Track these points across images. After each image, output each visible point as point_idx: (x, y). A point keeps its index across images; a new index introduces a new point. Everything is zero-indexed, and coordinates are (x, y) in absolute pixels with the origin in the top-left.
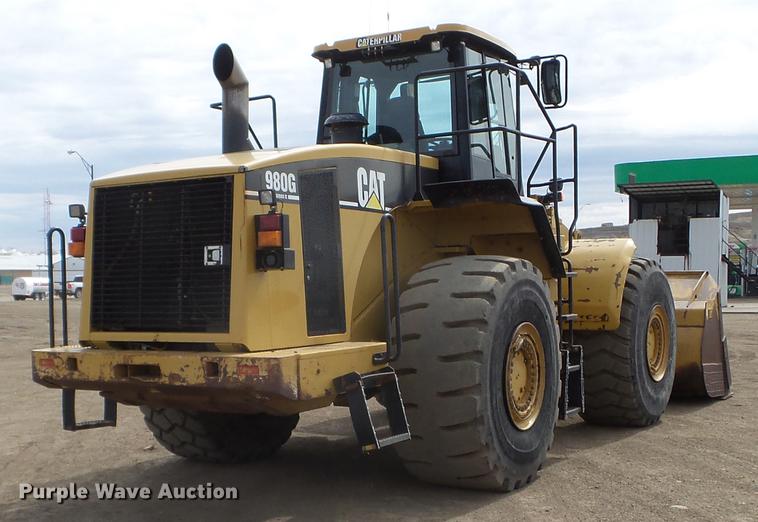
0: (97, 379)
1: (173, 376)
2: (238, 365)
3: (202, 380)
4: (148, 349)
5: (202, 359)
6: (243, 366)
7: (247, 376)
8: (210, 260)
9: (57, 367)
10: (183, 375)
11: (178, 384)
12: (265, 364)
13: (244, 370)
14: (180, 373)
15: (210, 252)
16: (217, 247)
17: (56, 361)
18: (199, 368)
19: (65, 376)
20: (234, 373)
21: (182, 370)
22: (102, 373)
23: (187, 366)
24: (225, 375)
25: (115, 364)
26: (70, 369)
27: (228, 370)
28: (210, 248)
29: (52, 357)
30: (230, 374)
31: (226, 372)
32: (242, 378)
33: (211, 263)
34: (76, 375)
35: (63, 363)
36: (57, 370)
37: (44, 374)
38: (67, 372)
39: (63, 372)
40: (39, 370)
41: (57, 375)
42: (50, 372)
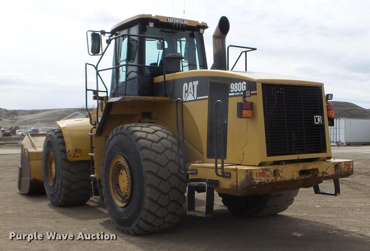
0: (290, 179)
1: (324, 173)
2: (345, 165)
3: (334, 173)
5: (334, 164)
8: (317, 121)
9: (268, 176)
10: (327, 171)
11: (325, 175)
15: (316, 118)
16: (319, 116)
17: (267, 173)
18: (333, 168)
19: (272, 180)
20: (344, 168)
21: (327, 169)
22: (293, 175)
25: (299, 170)
26: (275, 176)
28: (316, 116)
29: (265, 171)
31: (341, 168)
32: (346, 170)
33: (317, 123)
34: (279, 179)
35: (271, 173)
36: (268, 178)
37: (258, 181)
38: (274, 178)
39: (271, 178)
40: (256, 179)
41: (268, 180)
42: (263, 179)
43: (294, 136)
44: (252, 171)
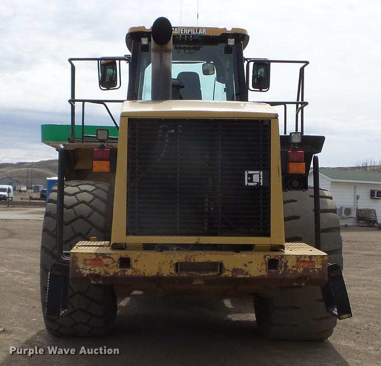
0: (154, 274)
1: (235, 270)
2: (298, 261)
3: (264, 273)
4: (178, 249)
5: (265, 257)
6: (301, 261)
7: (304, 269)
8: (251, 181)
9: (107, 266)
10: (246, 269)
11: (241, 276)
12: (320, 260)
13: (302, 264)
14: (244, 268)
15: (251, 176)
16: (258, 172)
17: (105, 261)
18: (262, 264)
19: (116, 273)
20: (293, 267)
21: (246, 265)
22: (160, 269)
23: (251, 262)
24: (285, 269)
25: (174, 262)
26: (121, 266)
27: (289, 264)
28: (250, 172)
29: (101, 257)
30: (290, 268)
31: (286, 266)
32: (300, 270)
34: (129, 272)
35: (114, 262)
36: (106, 268)
37: (88, 272)
38: (119, 270)
39: (114, 270)
40: (83, 268)
41: (106, 273)
42: (97, 270)
43: (207, 204)
44: (77, 255)
